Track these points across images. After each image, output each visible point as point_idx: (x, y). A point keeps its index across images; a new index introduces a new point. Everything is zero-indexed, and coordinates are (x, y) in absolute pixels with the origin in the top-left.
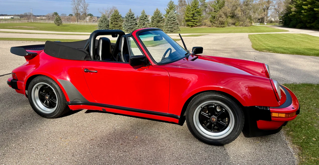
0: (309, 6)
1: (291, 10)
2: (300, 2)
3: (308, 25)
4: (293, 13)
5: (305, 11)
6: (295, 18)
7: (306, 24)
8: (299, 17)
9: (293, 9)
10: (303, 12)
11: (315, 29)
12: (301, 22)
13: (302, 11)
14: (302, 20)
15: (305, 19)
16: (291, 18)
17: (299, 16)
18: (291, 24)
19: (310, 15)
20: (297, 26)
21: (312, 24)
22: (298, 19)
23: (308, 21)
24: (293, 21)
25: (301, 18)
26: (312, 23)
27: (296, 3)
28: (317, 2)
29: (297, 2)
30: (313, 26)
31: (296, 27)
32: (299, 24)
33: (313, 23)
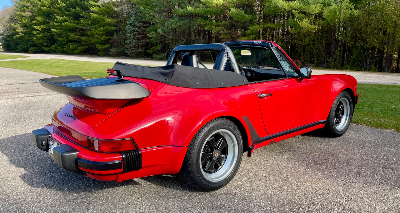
0: (42, 26)
1: (16, 30)
2: (25, 21)
3: (46, 49)
4: (21, 34)
5: (38, 32)
6: (23, 41)
7: (43, 48)
8: (31, 40)
9: (20, 30)
10: (36, 33)
11: (56, 52)
12: (34, 45)
13: (33, 32)
14: (35, 43)
15: (40, 42)
16: (17, 41)
17: (30, 38)
18: (18, 48)
19: (46, 36)
20: (29, 50)
21: (51, 48)
22: (29, 42)
23: (45, 44)
24: (21, 44)
25: (34, 40)
26: (50, 46)
27: (20, 23)
28: (51, 22)
29: (21, 21)
30: (52, 50)
31: (29, 52)
32: (32, 48)
33: (52, 46)
